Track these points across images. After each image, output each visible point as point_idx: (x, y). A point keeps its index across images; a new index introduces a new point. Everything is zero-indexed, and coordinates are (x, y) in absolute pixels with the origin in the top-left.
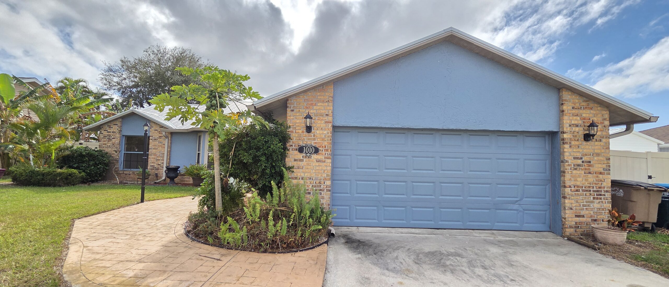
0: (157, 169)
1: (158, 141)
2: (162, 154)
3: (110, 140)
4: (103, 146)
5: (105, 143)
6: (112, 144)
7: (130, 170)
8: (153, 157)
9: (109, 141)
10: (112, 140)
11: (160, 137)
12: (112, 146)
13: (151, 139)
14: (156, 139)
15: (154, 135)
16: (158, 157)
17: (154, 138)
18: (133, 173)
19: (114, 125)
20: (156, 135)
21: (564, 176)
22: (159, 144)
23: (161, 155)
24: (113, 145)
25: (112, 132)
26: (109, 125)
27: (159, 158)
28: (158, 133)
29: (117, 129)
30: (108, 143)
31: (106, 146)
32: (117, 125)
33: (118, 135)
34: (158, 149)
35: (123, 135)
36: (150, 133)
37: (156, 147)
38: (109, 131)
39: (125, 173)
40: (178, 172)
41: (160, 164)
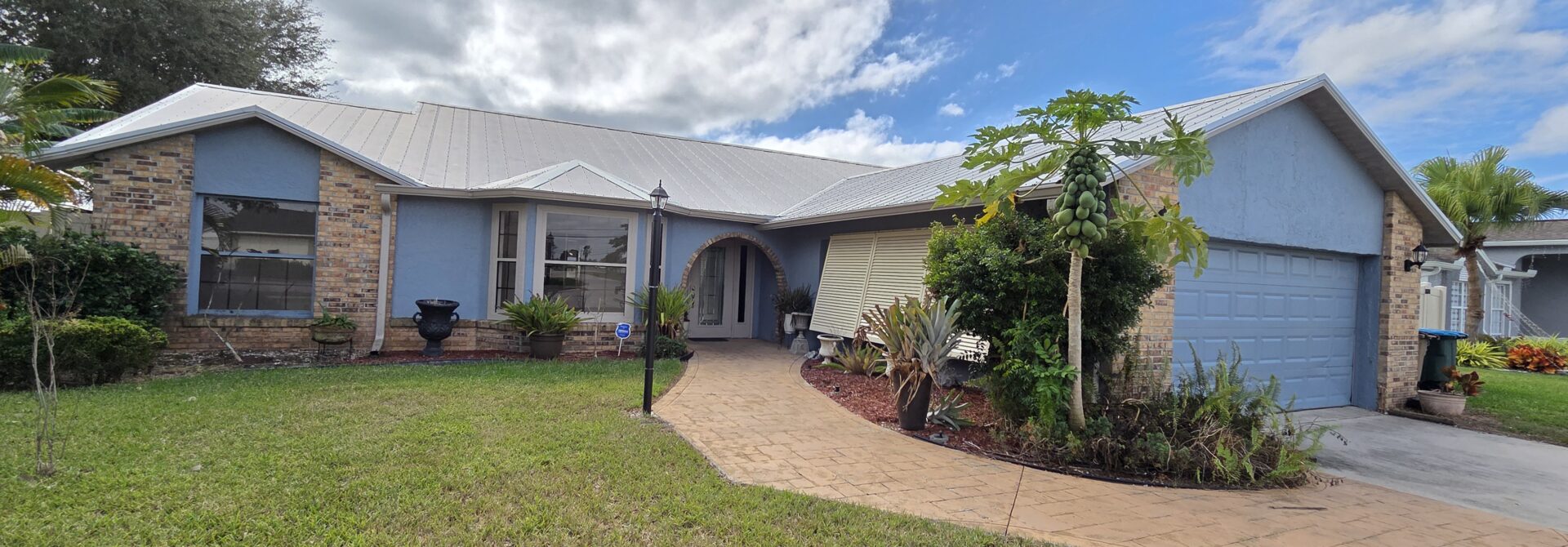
0: (351, 310)
1: (350, 219)
2: (366, 261)
3: (142, 207)
4: (113, 227)
5: (120, 216)
6: (154, 224)
7: (227, 312)
8: (332, 270)
9: (139, 213)
10: (153, 208)
11: (360, 208)
12: (155, 231)
13: (326, 214)
14: (342, 215)
15: (336, 200)
16: (351, 271)
17: (336, 210)
18: (256, 324)
19: (162, 154)
20: (344, 200)
21: (1387, 322)
22: (356, 230)
23: (364, 266)
24: (162, 225)
25: (155, 180)
26: (140, 152)
27: (358, 275)
28: (352, 195)
29: (174, 171)
30: (136, 217)
31: (129, 229)
32: (178, 155)
33: (183, 192)
34: (353, 245)
35: (198, 194)
36: (321, 192)
37: (345, 240)
38: (139, 174)
39: (220, 323)
40: (454, 318)
41: (360, 292)
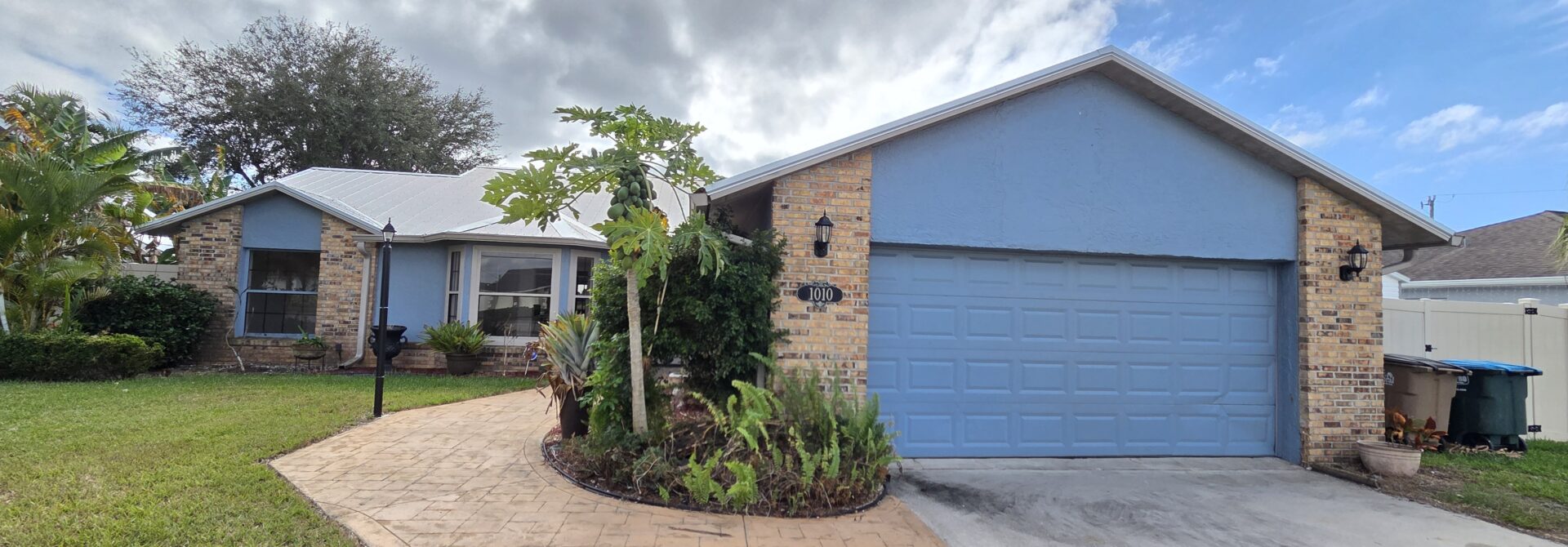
0: (341, 334)
1: (342, 263)
2: (353, 296)
3: (208, 259)
4: (190, 274)
5: (195, 266)
6: (214, 271)
7: (262, 335)
8: (329, 302)
9: (206, 263)
10: (214, 259)
11: (349, 254)
12: (214, 276)
13: (325, 259)
14: (337, 260)
15: (333, 248)
16: (342, 303)
17: (333, 256)
18: (275, 344)
19: (221, 221)
20: (338, 248)
21: (1306, 348)
22: (346, 271)
23: (351, 298)
24: (219, 271)
25: (216, 240)
26: (208, 220)
27: (346, 307)
28: (344, 244)
29: (228, 232)
30: (204, 266)
31: (199, 274)
32: (230, 220)
33: (233, 247)
34: (343, 283)
35: (246, 249)
36: (322, 243)
37: (338, 279)
38: (206, 235)
39: (252, 343)
40: (402, 340)
41: (347, 320)
